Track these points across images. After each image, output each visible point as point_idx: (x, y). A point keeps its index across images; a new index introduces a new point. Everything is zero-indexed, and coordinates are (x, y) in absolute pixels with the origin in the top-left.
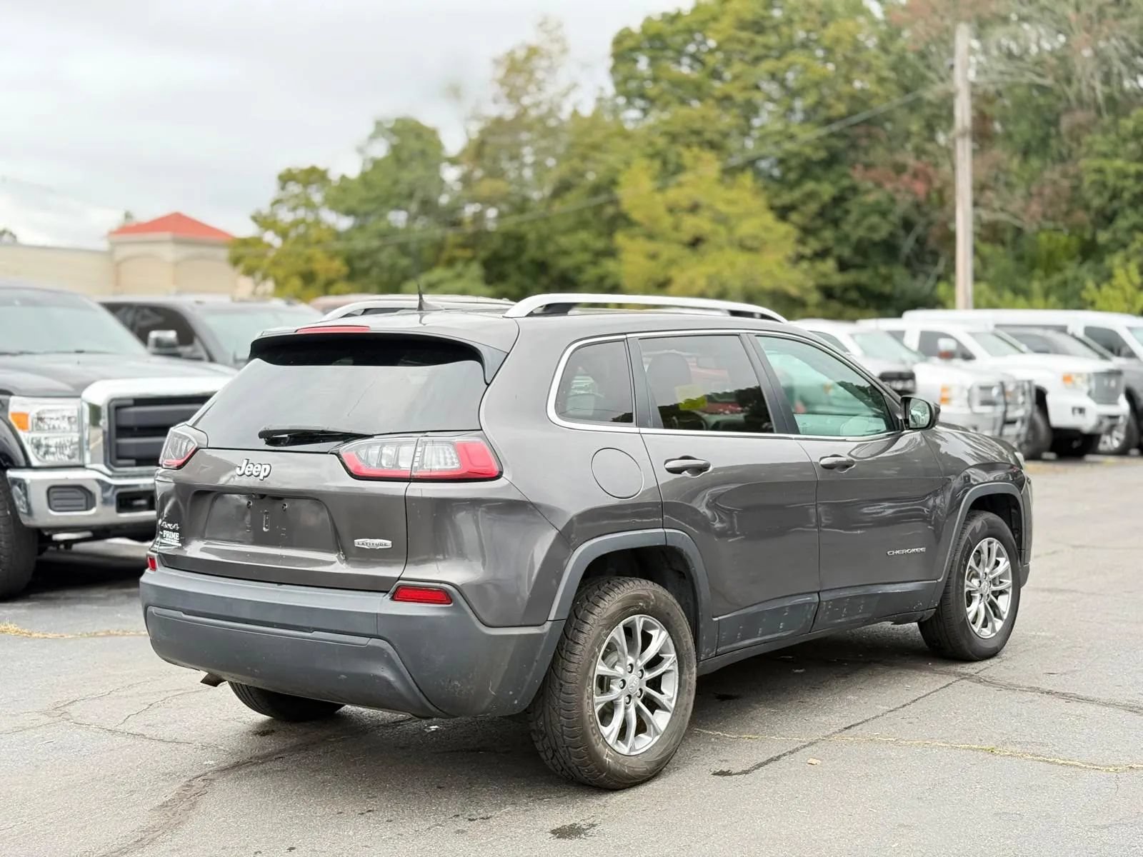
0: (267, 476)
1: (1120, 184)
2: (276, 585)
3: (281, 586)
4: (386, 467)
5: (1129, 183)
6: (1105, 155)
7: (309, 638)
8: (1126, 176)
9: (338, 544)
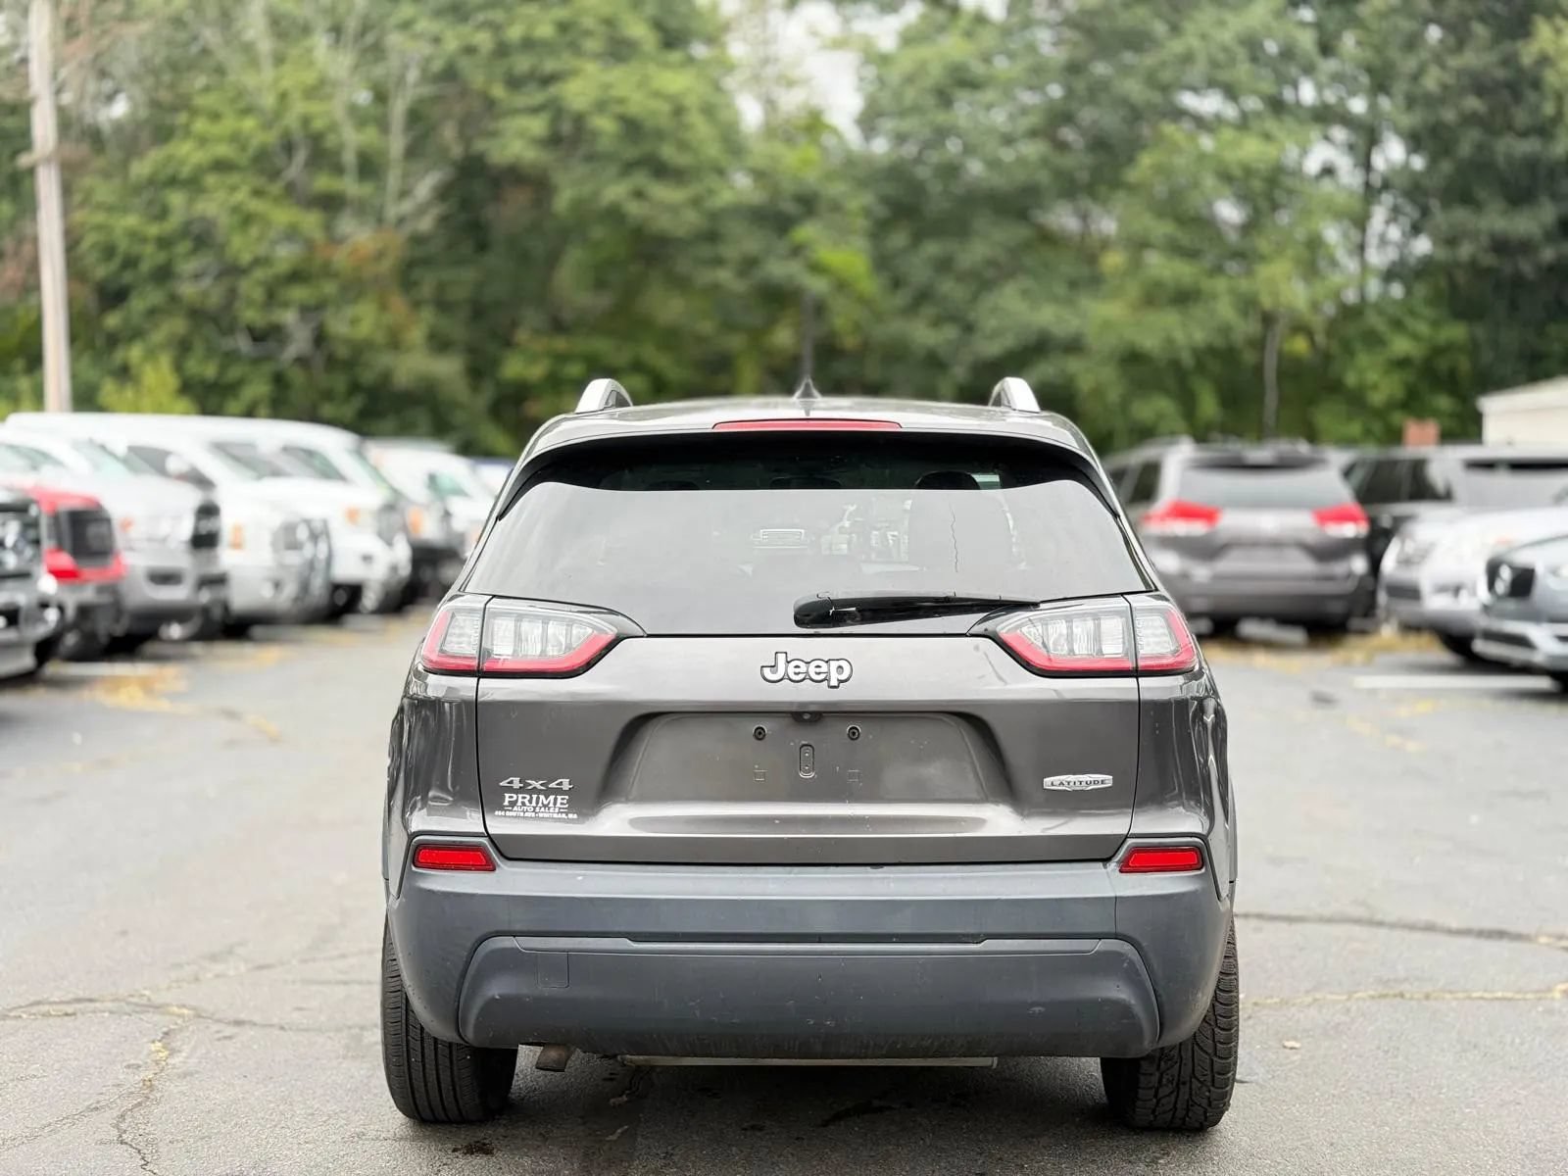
0: (846, 681)
1: (136, 249)
2: (868, 868)
3: (880, 870)
4: (1082, 652)
5: (149, 249)
6: (110, 209)
7: (979, 953)
8: (144, 240)
9: (1006, 786)
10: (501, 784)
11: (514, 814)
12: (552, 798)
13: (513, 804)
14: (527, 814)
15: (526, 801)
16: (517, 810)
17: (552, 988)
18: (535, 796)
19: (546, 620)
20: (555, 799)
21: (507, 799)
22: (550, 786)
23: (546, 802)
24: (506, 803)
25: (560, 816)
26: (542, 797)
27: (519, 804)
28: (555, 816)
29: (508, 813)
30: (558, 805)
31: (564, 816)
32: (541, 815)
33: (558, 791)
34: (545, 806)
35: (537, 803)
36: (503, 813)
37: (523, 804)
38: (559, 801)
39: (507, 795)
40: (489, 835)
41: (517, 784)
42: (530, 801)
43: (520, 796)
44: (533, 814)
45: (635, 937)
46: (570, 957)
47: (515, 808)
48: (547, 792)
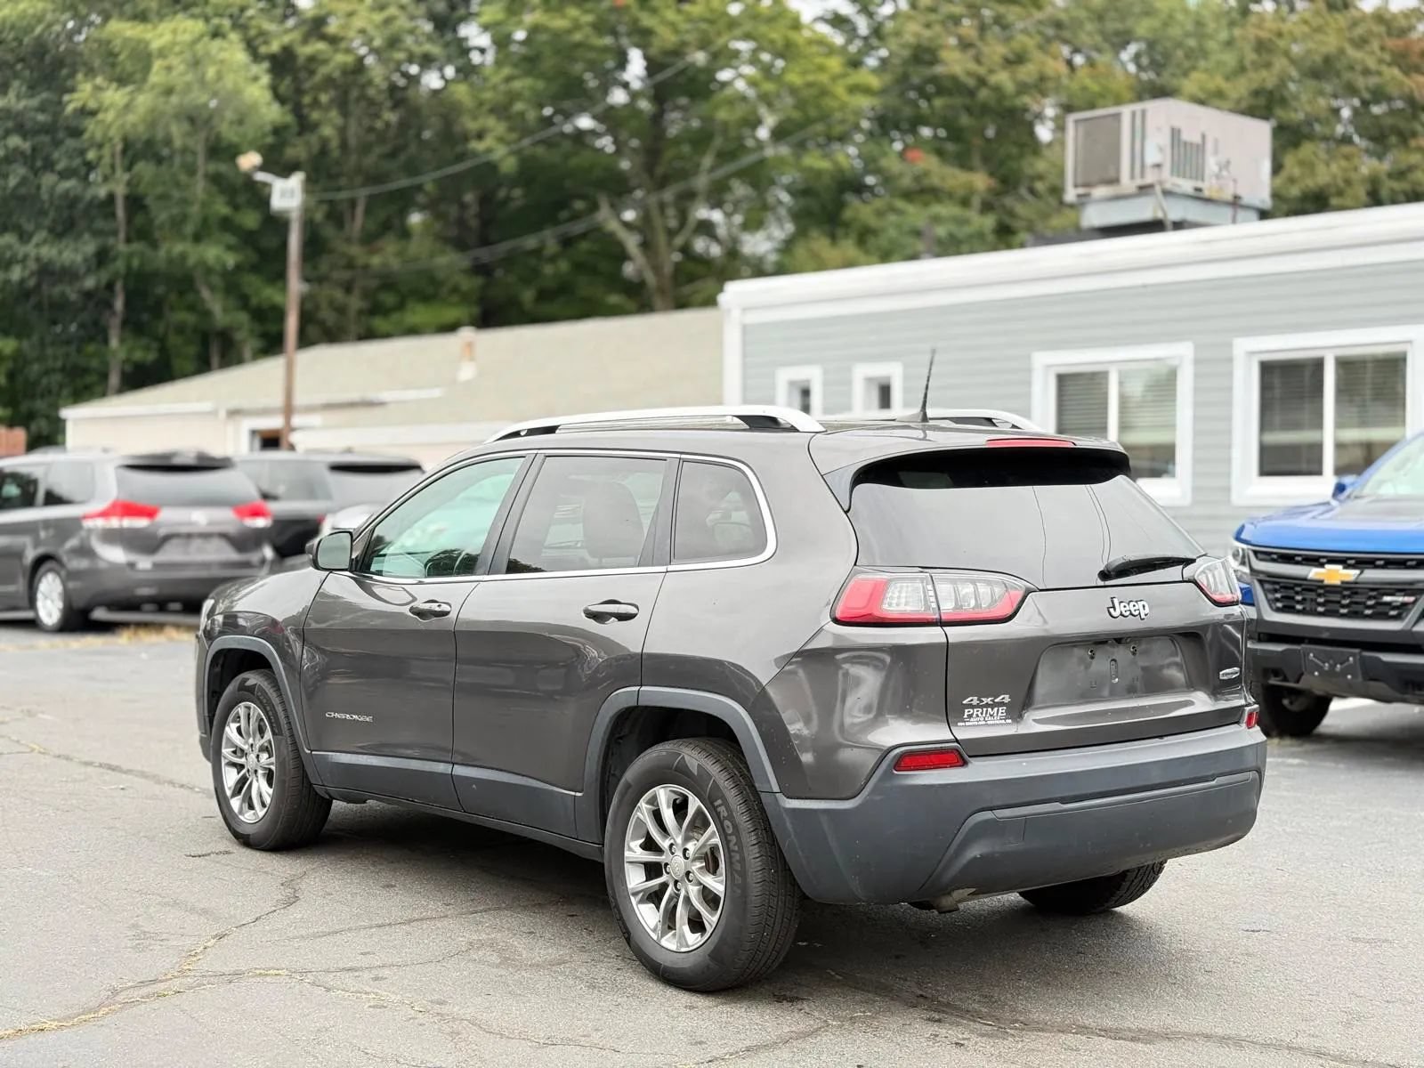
0: (1148, 615)
10: (964, 702)
11: (971, 724)
12: (996, 709)
13: (970, 716)
14: (980, 723)
15: (979, 713)
16: (973, 721)
17: (1013, 845)
18: (985, 709)
19: (974, 582)
20: (998, 710)
21: (966, 714)
22: (996, 701)
23: (992, 713)
24: (965, 716)
25: (1001, 722)
26: (990, 709)
27: (974, 716)
28: (998, 722)
29: (967, 724)
30: (1000, 714)
31: (1003, 721)
32: (988, 722)
33: (1001, 704)
34: (991, 716)
35: (986, 713)
36: (963, 724)
37: (977, 716)
38: (1000, 711)
39: (966, 710)
40: (957, 741)
41: (975, 702)
42: (982, 714)
43: (975, 710)
44: (984, 723)
45: (1064, 800)
46: (1027, 821)
47: (972, 720)
48: (992, 706)
